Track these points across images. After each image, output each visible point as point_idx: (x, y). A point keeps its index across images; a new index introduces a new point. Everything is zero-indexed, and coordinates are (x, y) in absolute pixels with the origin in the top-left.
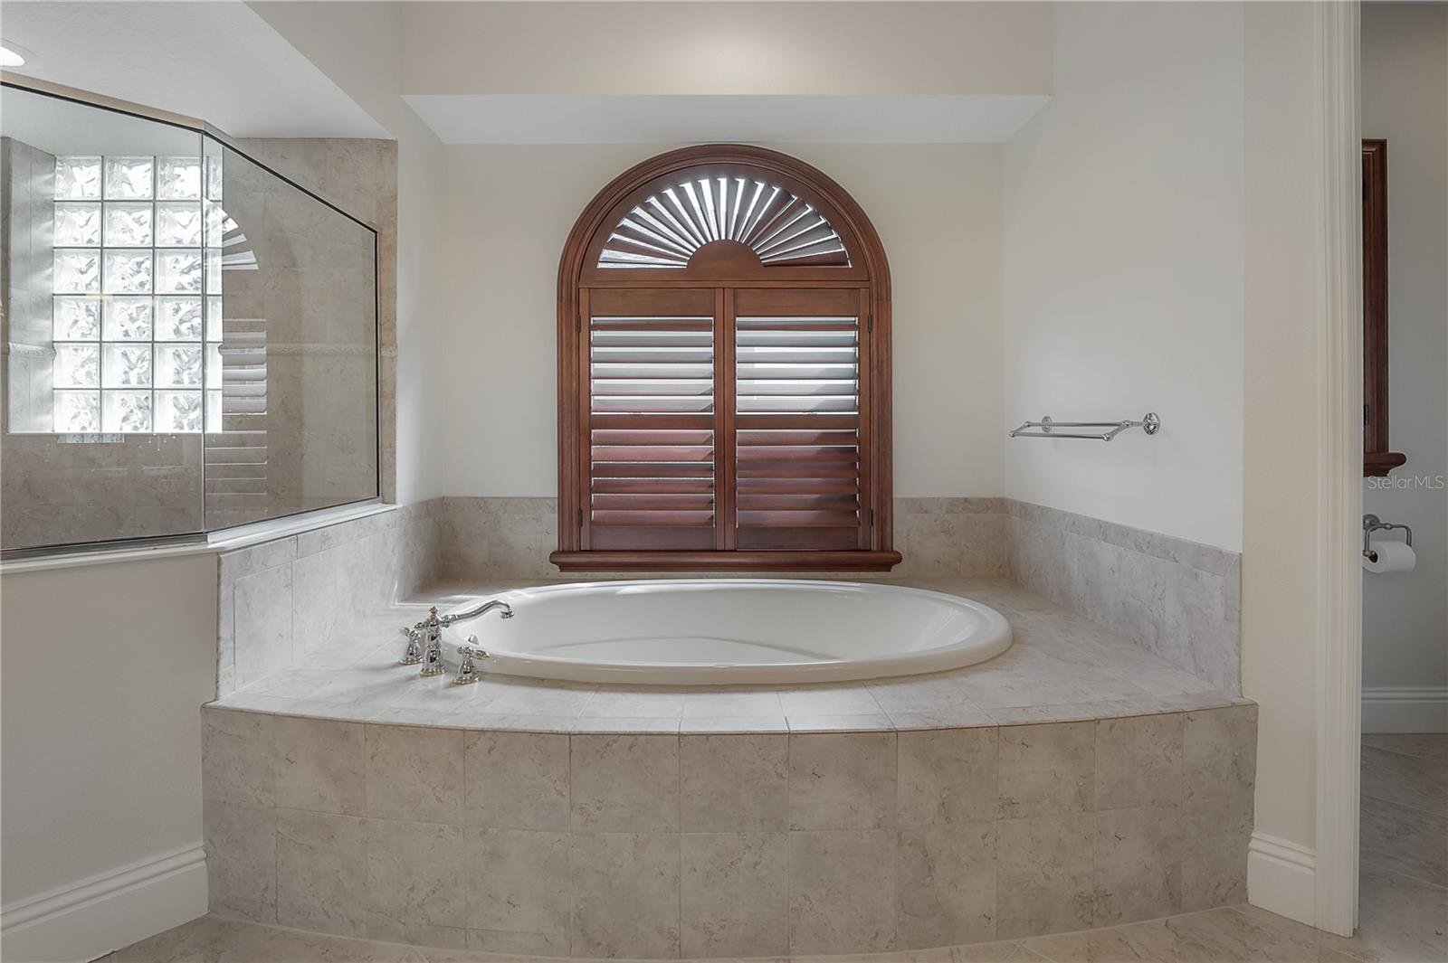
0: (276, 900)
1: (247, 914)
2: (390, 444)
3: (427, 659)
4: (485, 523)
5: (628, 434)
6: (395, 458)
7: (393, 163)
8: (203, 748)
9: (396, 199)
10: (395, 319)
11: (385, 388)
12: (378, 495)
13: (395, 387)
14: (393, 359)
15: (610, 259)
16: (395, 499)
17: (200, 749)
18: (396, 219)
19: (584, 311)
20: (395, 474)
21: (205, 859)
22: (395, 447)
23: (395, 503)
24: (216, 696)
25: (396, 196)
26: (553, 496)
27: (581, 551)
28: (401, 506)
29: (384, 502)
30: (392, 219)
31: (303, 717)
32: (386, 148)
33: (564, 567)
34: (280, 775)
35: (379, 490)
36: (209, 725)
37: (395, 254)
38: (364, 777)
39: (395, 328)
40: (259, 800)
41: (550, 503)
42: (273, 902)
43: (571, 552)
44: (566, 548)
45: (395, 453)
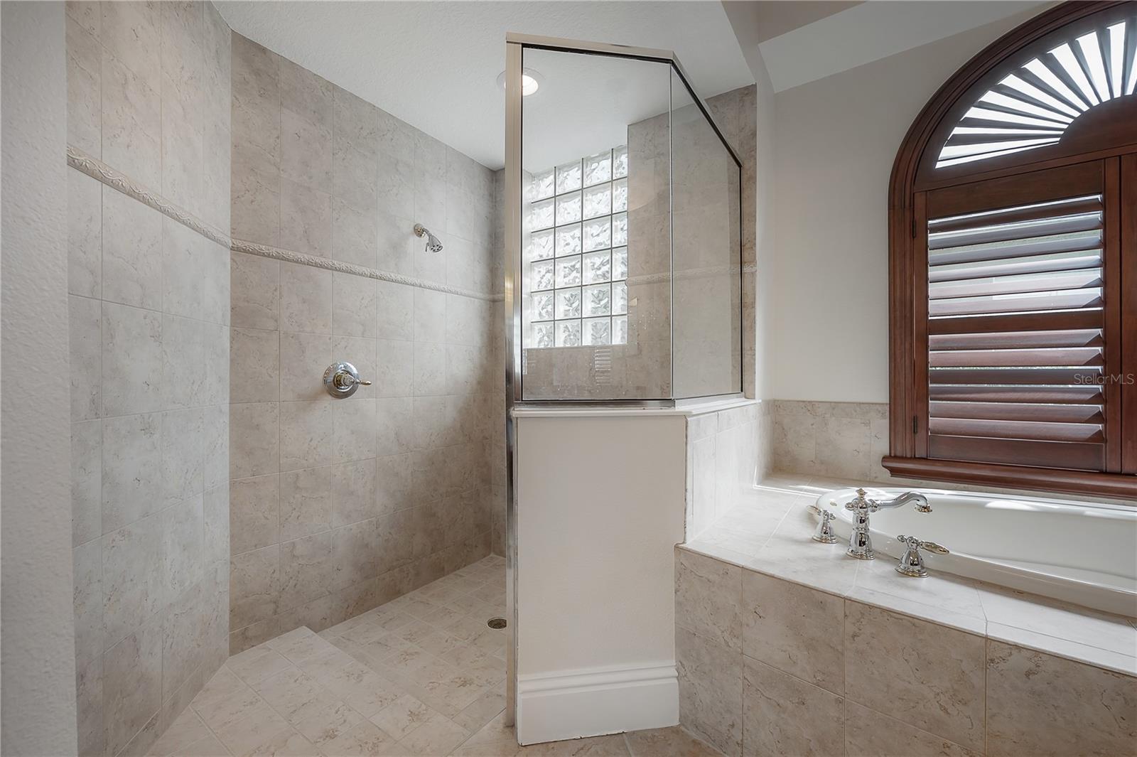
0: (742, 740)
1: (714, 741)
2: (751, 348)
3: (856, 543)
4: (812, 425)
5: (973, 338)
6: (755, 360)
7: (753, 104)
8: (676, 582)
9: (756, 134)
10: (755, 239)
11: (747, 300)
12: (742, 391)
13: (755, 298)
14: (753, 274)
15: (951, 156)
16: (754, 395)
17: (674, 583)
18: (756, 152)
19: (919, 215)
20: (755, 373)
21: (677, 677)
22: (755, 350)
23: (754, 399)
24: (685, 539)
25: (756, 131)
26: (885, 402)
27: (915, 458)
28: (760, 401)
29: (746, 398)
30: (753, 152)
31: (772, 577)
32: (747, 94)
33: (895, 472)
34: (748, 625)
35: (742, 387)
36: (682, 564)
37: (755, 183)
38: (842, 654)
39: (755, 247)
40: (727, 643)
41: (880, 409)
42: (740, 742)
43: (903, 458)
44: (899, 454)
45: (755, 355)
